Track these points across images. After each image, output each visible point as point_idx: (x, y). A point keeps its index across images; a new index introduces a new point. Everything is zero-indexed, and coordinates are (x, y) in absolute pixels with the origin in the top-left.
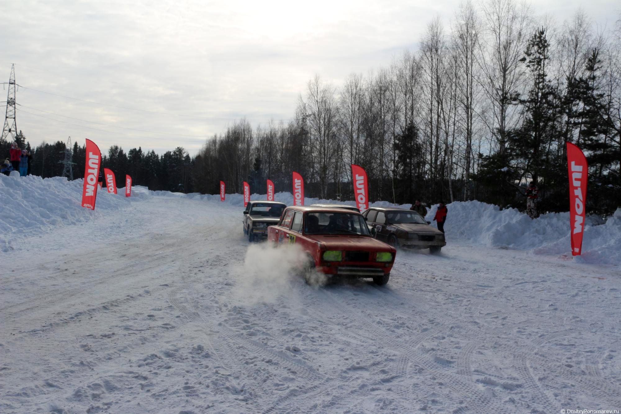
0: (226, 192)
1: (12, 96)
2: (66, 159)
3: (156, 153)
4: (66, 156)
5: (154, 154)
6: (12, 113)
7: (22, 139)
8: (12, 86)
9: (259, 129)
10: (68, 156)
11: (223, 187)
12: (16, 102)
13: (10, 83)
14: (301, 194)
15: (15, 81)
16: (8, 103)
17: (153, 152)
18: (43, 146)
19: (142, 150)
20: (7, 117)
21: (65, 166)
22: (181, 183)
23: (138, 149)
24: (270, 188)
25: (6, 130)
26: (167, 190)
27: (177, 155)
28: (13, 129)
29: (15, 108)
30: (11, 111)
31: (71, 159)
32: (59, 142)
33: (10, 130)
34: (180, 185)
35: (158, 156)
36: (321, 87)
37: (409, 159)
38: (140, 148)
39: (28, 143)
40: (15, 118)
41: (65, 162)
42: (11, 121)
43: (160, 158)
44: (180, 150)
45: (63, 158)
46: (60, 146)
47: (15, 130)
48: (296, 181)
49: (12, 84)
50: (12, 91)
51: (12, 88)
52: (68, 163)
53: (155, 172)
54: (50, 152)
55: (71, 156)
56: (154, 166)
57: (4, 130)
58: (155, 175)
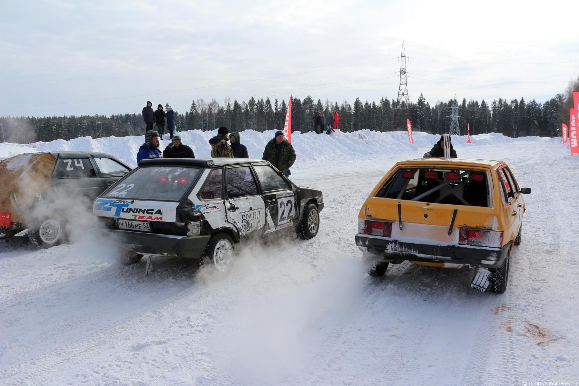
1: (403, 67)
2: (453, 114)
3: (538, 102)
4: (453, 111)
5: (535, 102)
7: (423, 100)
8: (403, 58)
10: (455, 111)
12: (407, 71)
13: (402, 57)
15: (405, 54)
16: (401, 73)
18: (438, 105)
19: (524, 100)
20: (400, 84)
21: (453, 119)
22: (559, 128)
23: (520, 100)
25: (400, 94)
27: (557, 101)
29: (406, 76)
30: (403, 78)
31: (457, 113)
32: (451, 100)
33: (403, 94)
34: (558, 130)
35: (540, 104)
38: (523, 98)
39: (428, 103)
40: (406, 84)
41: (451, 116)
42: (403, 87)
43: (542, 106)
44: (560, 96)
46: (452, 103)
49: (403, 57)
50: (403, 62)
51: (403, 61)
52: (455, 116)
53: (535, 120)
54: (444, 108)
55: (457, 110)
56: (535, 114)
57: (399, 94)
58: (536, 122)
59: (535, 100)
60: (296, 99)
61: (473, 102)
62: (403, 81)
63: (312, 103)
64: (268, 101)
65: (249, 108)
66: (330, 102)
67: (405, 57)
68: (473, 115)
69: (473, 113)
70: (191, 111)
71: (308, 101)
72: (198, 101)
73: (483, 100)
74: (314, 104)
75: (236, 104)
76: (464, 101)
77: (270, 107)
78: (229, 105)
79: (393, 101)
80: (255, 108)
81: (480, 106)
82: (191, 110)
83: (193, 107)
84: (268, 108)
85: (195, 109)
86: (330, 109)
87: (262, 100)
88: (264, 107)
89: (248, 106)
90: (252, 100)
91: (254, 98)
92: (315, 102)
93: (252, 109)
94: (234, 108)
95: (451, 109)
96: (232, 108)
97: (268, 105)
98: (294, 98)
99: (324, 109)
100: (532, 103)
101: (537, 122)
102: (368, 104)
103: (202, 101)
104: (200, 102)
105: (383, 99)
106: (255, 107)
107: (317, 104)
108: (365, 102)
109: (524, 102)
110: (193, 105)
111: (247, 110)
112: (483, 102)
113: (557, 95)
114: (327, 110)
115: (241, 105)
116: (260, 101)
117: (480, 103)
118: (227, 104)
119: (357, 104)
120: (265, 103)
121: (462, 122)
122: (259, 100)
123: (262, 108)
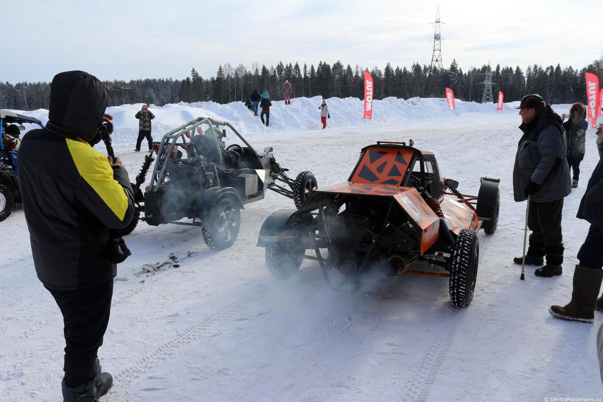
1: (437, 32)
2: (486, 80)
3: (574, 69)
5: (571, 69)
7: (455, 66)
8: (438, 24)
10: (488, 77)
12: (441, 37)
13: (436, 22)
15: (439, 19)
16: (435, 39)
17: (571, 68)
19: (561, 66)
20: (434, 50)
21: (486, 86)
23: (556, 66)
25: (434, 61)
27: (594, 68)
28: (439, 59)
29: (440, 42)
30: (437, 44)
31: (491, 80)
32: (485, 66)
33: (437, 61)
38: (559, 64)
40: (440, 50)
41: (485, 82)
42: (437, 53)
43: (579, 73)
45: (484, 80)
46: (486, 69)
49: (438, 22)
50: (438, 28)
51: (438, 26)
52: (488, 83)
53: (571, 87)
54: (477, 75)
55: (491, 77)
56: (571, 81)
57: (432, 61)
59: (572, 66)
60: (325, 64)
61: (507, 69)
62: (437, 47)
63: (341, 68)
64: (297, 67)
65: (277, 73)
66: (360, 67)
67: (439, 22)
68: (506, 82)
69: (506, 79)
70: (218, 77)
71: (338, 66)
72: (225, 66)
73: (518, 66)
74: (344, 69)
75: (264, 69)
76: (498, 68)
77: (299, 72)
78: (257, 70)
79: (425, 66)
80: (283, 74)
81: (514, 73)
82: (218, 75)
83: (220, 71)
84: (296, 74)
85: (222, 75)
86: (360, 75)
87: (290, 65)
88: (292, 72)
89: (276, 71)
90: (280, 65)
91: (282, 62)
92: (345, 68)
93: (281, 74)
94: (262, 73)
95: (485, 76)
96: (260, 73)
97: (296, 71)
98: (323, 63)
99: (354, 75)
100: (568, 69)
101: (573, 90)
102: (399, 69)
103: (229, 66)
104: (227, 67)
105: (414, 65)
106: (284, 72)
107: (346, 69)
108: (396, 68)
110: (220, 70)
111: (275, 75)
112: (518, 68)
113: (594, 61)
114: (357, 75)
115: (269, 70)
116: (289, 66)
117: (514, 69)
118: (255, 69)
119: (388, 69)
120: (293, 68)
121: (496, 88)
122: (287, 65)
123: (291, 73)
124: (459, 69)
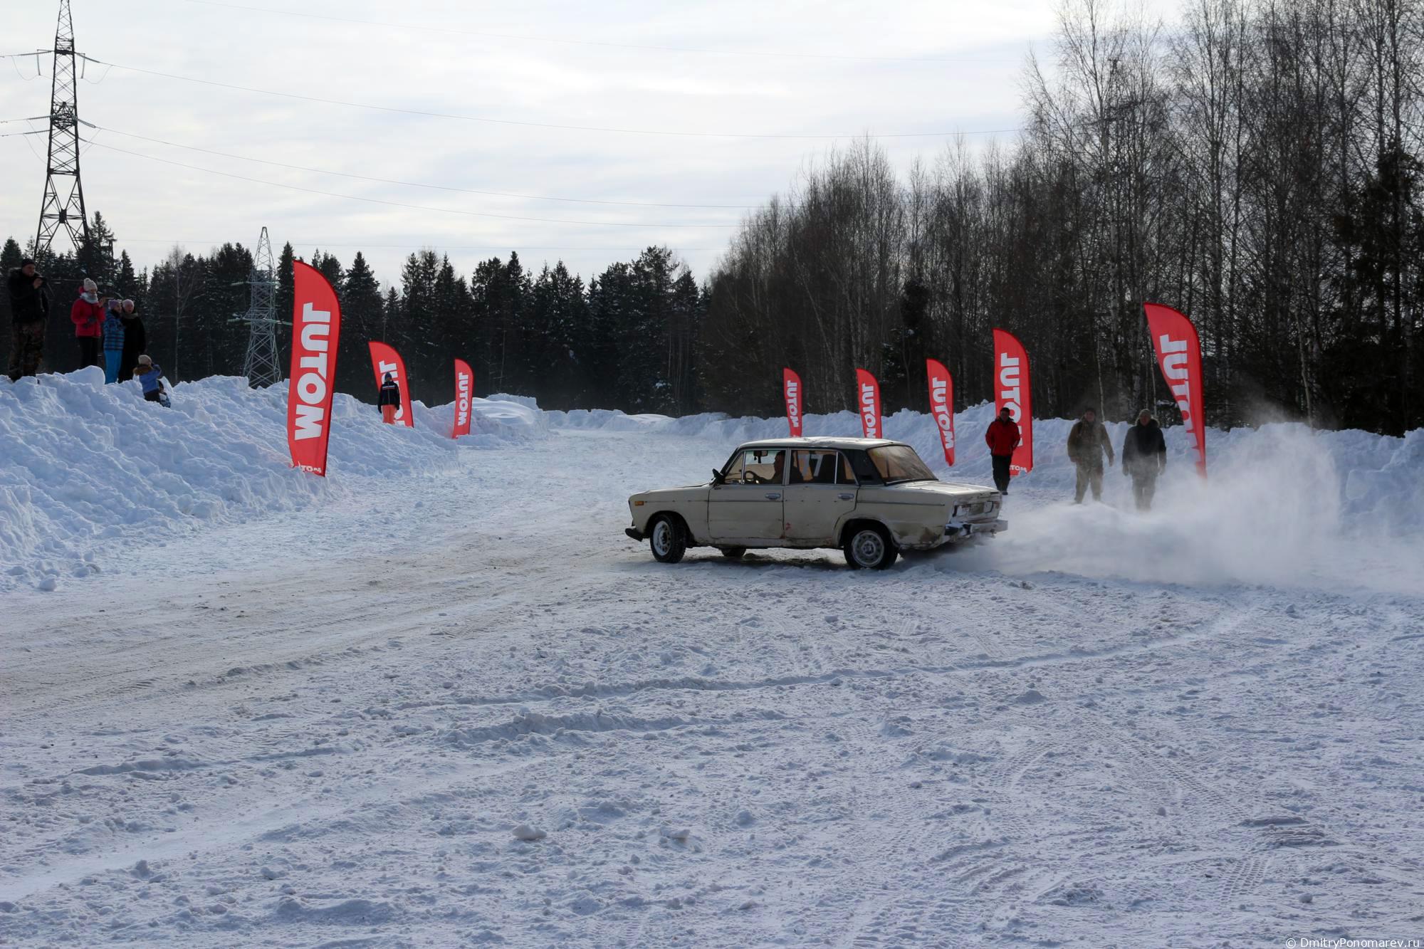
0: (804, 409)
1: (64, 96)
2: (254, 310)
3: (572, 274)
4: (254, 296)
5: (565, 274)
6: (65, 156)
7: (104, 244)
8: (65, 60)
9: (916, 176)
10: (263, 296)
11: (792, 388)
12: (79, 117)
13: (57, 51)
14: (1022, 407)
15: (72, 41)
16: (52, 123)
17: (561, 270)
18: (174, 266)
20: (50, 171)
21: (252, 331)
22: (664, 379)
23: (505, 261)
24: (939, 388)
25: (50, 216)
26: (610, 406)
27: (647, 275)
28: (73, 211)
29: (76, 135)
30: (63, 148)
31: (272, 308)
32: (228, 248)
33: (63, 217)
34: (659, 385)
35: (578, 280)
36: (1107, 23)
37: (1390, 270)
38: (514, 255)
39: (124, 254)
40: (76, 172)
41: (251, 318)
43: (586, 291)
44: (657, 257)
45: (244, 308)
46: (233, 261)
47: (78, 214)
48: (1005, 360)
49: (64, 52)
50: (65, 78)
51: (64, 69)
52: (259, 319)
53: (568, 343)
54: (200, 283)
55: (272, 295)
56: (566, 321)
57: (42, 217)
58: (571, 353)
59: (565, 264)
61: (324, 263)
62: (61, 157)
67: (71, 52)
73: (359, 255)
76: (289, 255)
81: (346, 281)
95: (246, 289)
100: (553, 276)
109: (519, 269)
112: (359, 262)
113: (646, 251)
124: (121, 259)
